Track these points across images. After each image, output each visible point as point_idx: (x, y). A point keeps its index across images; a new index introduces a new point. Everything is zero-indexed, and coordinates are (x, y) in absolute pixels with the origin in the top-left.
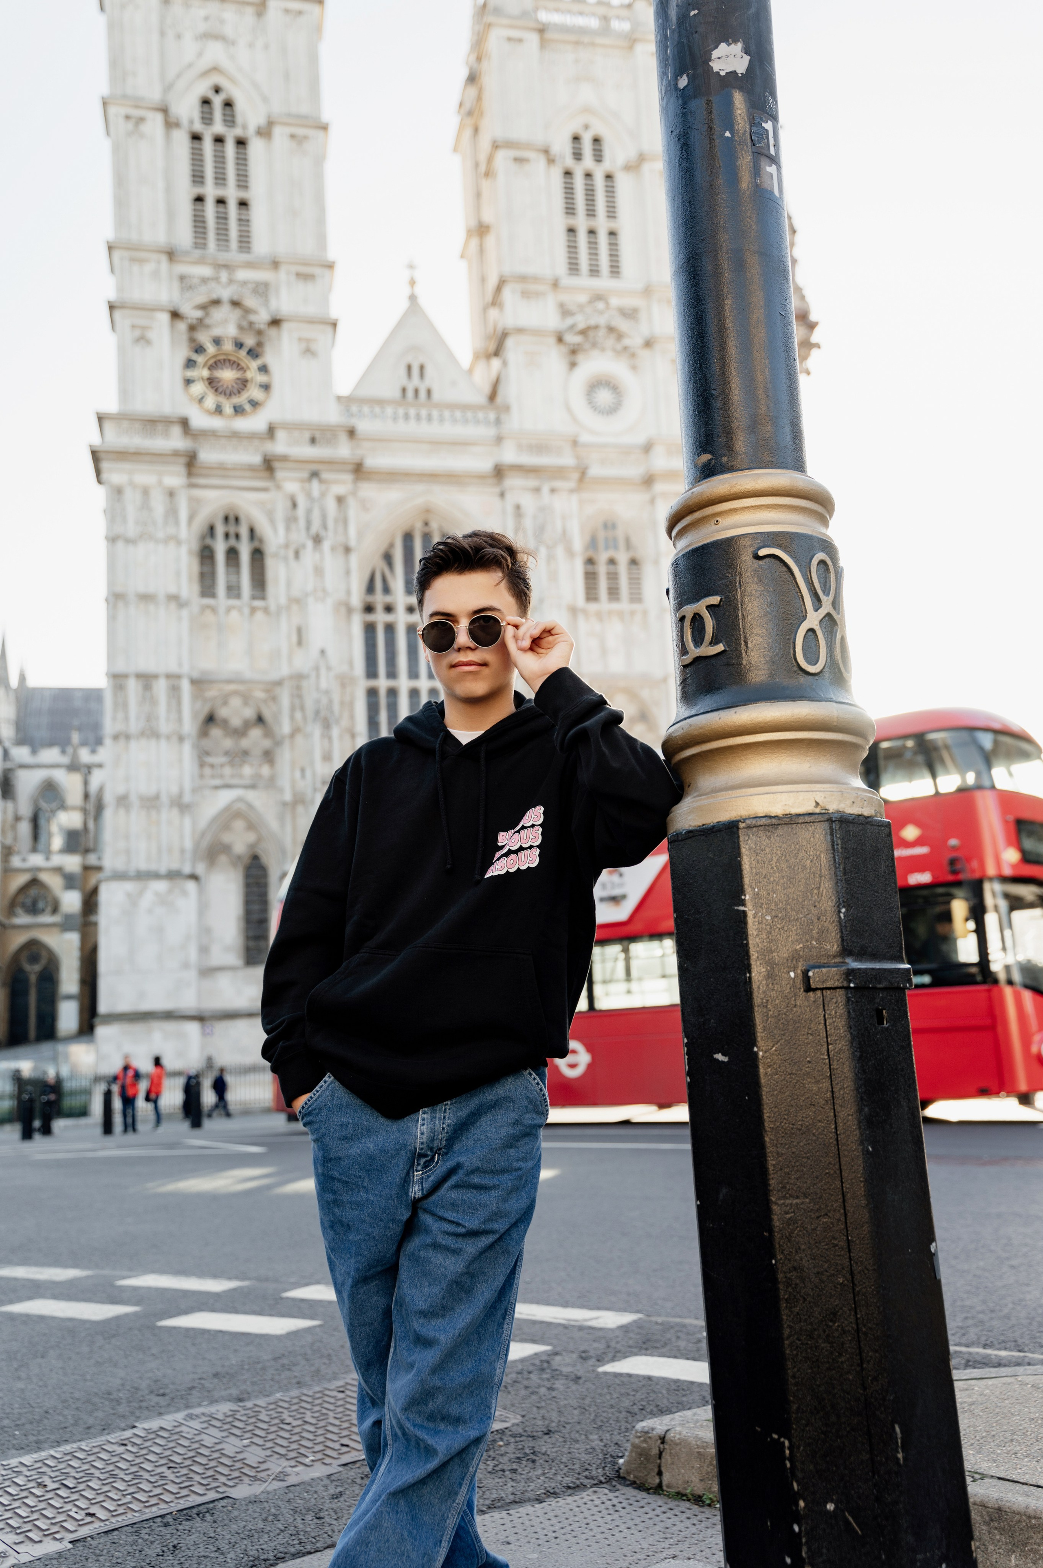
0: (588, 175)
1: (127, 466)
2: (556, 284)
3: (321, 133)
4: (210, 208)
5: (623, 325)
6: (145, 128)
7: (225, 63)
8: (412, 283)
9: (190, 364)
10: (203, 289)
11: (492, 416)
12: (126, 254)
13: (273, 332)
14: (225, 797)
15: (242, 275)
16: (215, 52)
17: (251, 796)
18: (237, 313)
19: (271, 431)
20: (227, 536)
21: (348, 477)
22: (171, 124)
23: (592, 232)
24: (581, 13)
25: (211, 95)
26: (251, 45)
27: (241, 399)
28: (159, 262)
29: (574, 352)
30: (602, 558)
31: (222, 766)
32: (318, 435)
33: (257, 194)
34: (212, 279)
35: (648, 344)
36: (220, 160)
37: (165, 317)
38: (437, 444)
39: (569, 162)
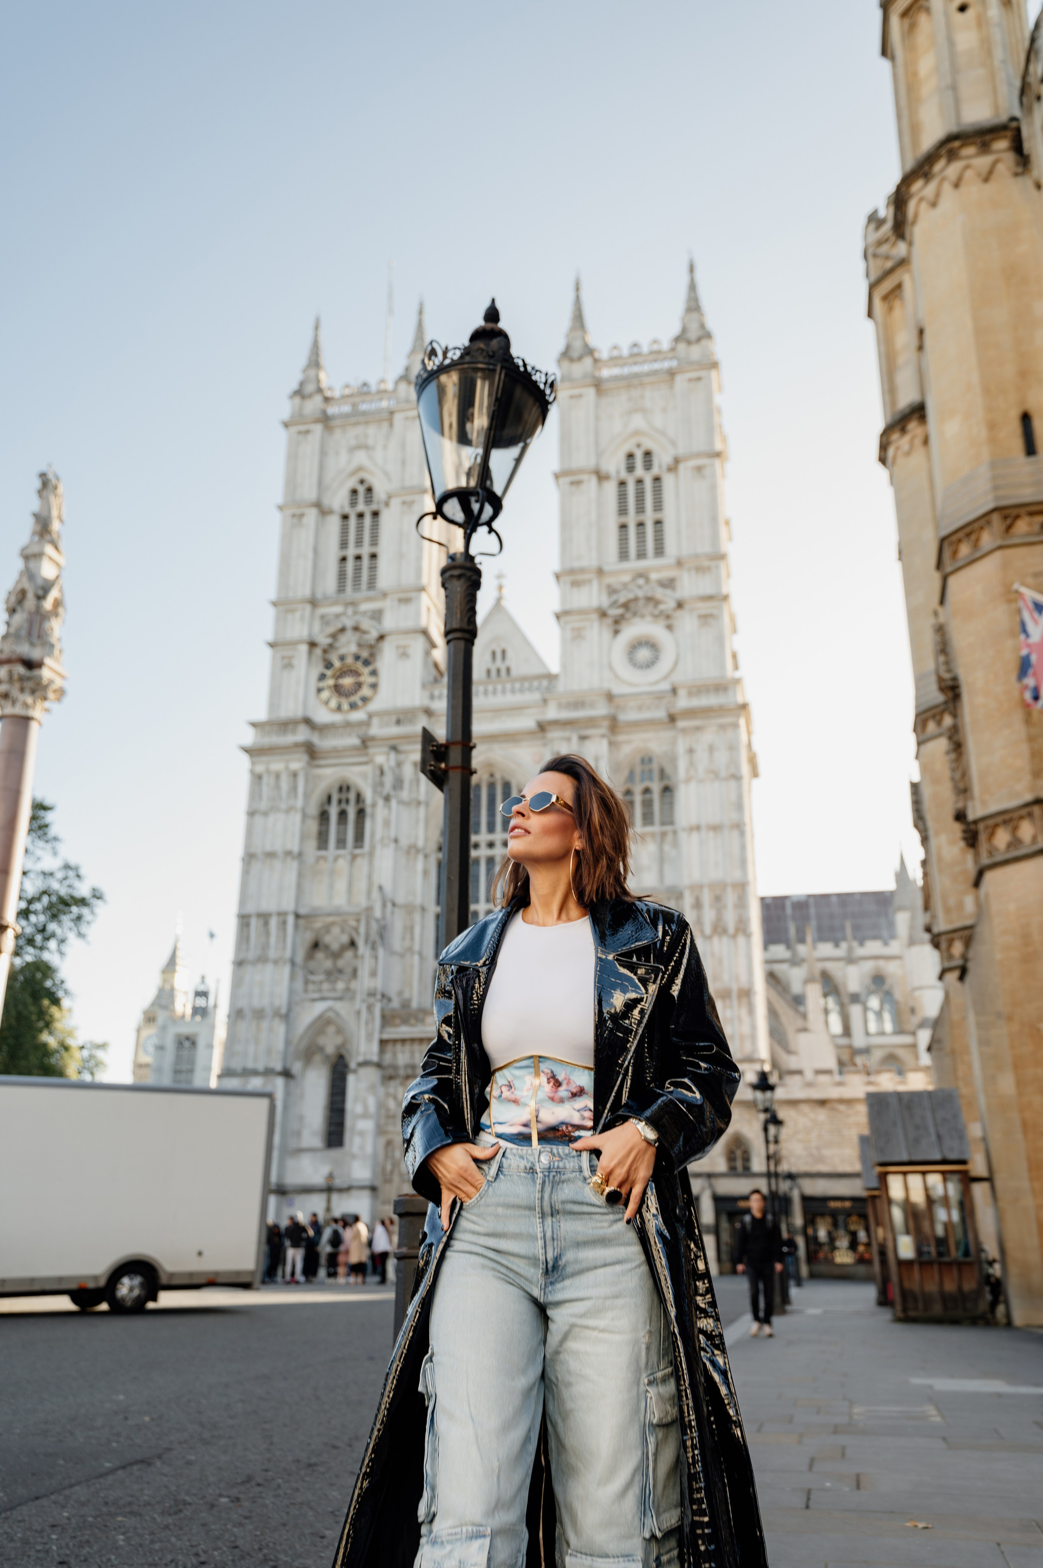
0: (640, 482)
1: (265, 759)
2: (600, 572)
4: (350, 564)
5: (659, 593)
6: (305, 520)
7: (367, 463)
8: (500, 588)
9: (322, 677)
10: (335, 622)
12: (286, 607)
13: (380, 645)
14: (319, 1008)
15: (365, 607)
17: (338, 1006)
18: (358, 634)
19: (370, 719)
20: (340, 801)
21: (418, 746)
22: (324, 511)
23: (641, 525)
24: (636, 363)
25: (357, 487)
26: (384, 447)
27: (355, 698)
28: (305, 610)
29: (617, 622)
30: (638, 789)
31: (321, 982)
32: (402, 717)
33: (383, 547)
34: (343, 614)
35: (680, 605)
36: (360, 529)
37: (304, 648)
39: (624, 474)
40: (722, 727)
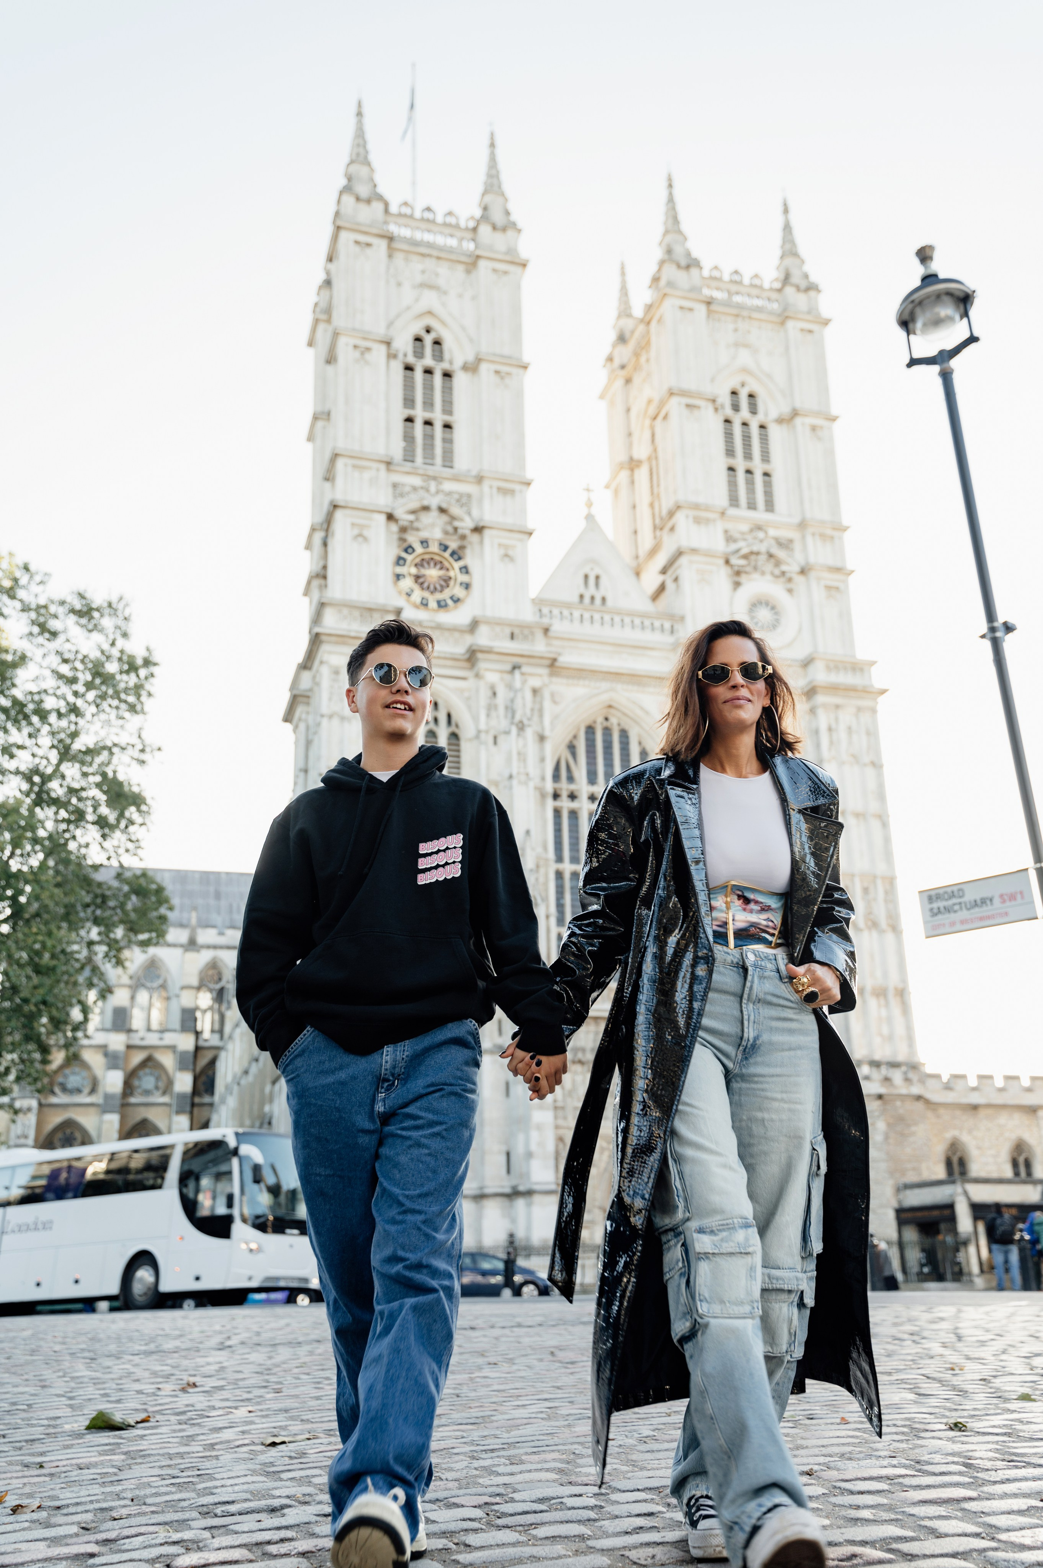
0: (745, 424)
2: (721, 514)
3: (521, 371)
4: (418, 427)
5: (781, 554)
6: (370, 357)
7: (438, 308)
8: (589, 504)
9: (400, 561)
10: (413, 496)
11: (667, 625)
12: (350, 462)
13: (474, 538)
15: (448, 486)
16: (430, 299)
18: (444, 518)
19: (474, 625)
21: (545, 671)
22: (391, 355)
23: (749, 472)
24: (737, 292)
25: (423, 334)
26: (460, 296)
27: (445, 595)
28: (378, 470)
29: (738, 573)
32: (517, 631)
33: (459, 419)
34: (422, 488)
36: (429, 388)
37: (382, 518)
38: (620, 646)
39: (729, 412)
40: (859, 709)
